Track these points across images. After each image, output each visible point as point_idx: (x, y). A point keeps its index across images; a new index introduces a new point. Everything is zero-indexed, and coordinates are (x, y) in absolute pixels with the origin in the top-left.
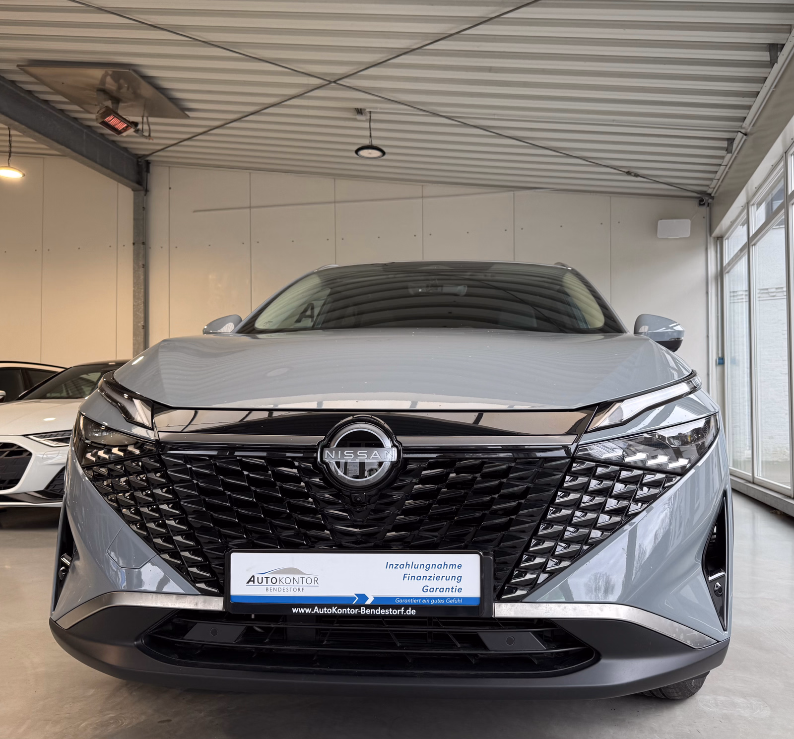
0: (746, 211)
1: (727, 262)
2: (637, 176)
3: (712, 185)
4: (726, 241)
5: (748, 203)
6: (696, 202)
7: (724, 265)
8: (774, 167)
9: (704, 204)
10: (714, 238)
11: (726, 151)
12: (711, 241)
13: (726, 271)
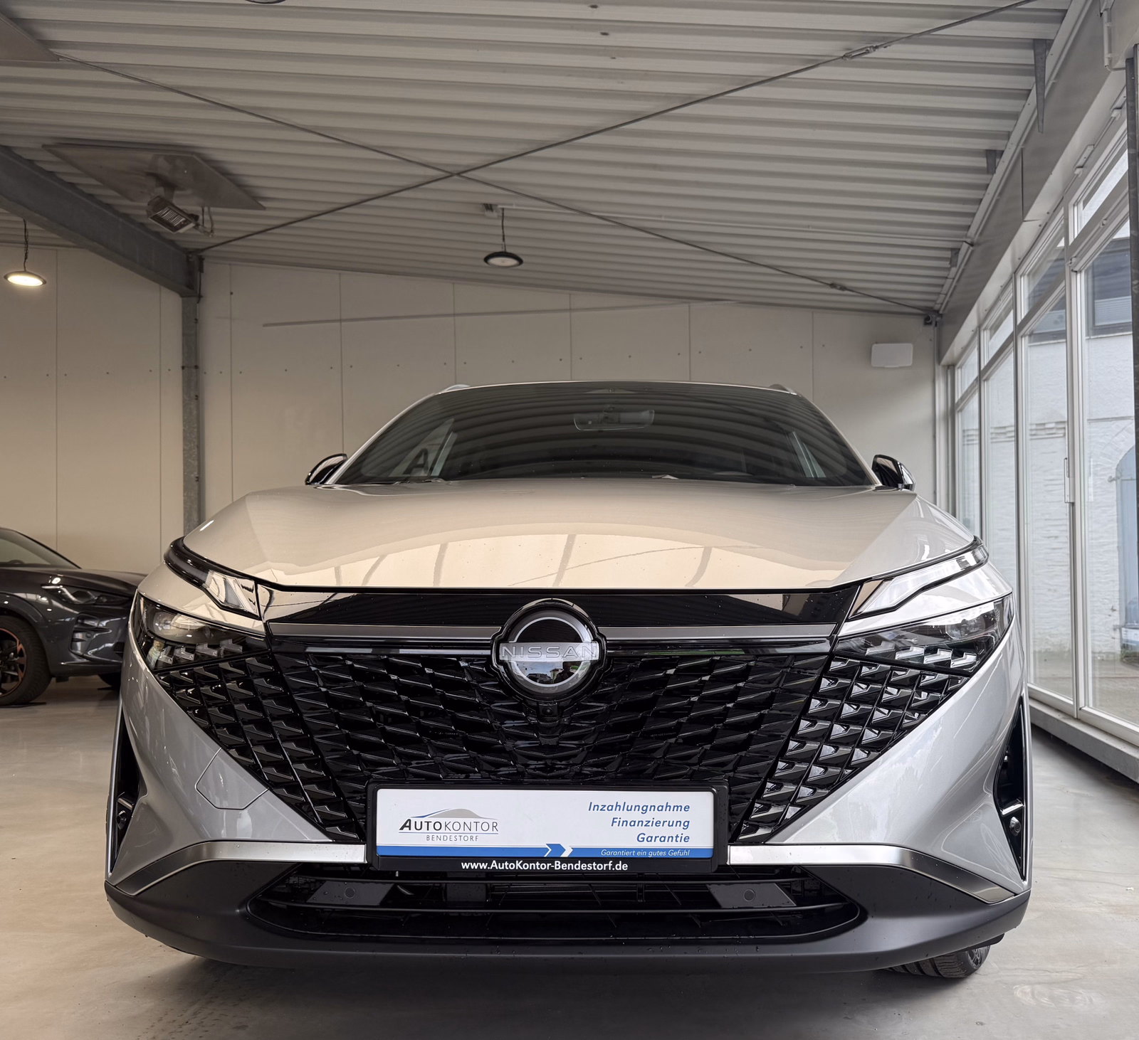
0: (977, 338)
1: (960, 396)
2: (843, 288)
3: (939, 302)
4: (959, 370)
5: (979, 327)
6: (921, 320)
7: (956, 401)
8: (1004, 288)
9: (930, 323)
10: (944, 366)
11: (951, 262)
12: (939, 370)
13: (959, 409)
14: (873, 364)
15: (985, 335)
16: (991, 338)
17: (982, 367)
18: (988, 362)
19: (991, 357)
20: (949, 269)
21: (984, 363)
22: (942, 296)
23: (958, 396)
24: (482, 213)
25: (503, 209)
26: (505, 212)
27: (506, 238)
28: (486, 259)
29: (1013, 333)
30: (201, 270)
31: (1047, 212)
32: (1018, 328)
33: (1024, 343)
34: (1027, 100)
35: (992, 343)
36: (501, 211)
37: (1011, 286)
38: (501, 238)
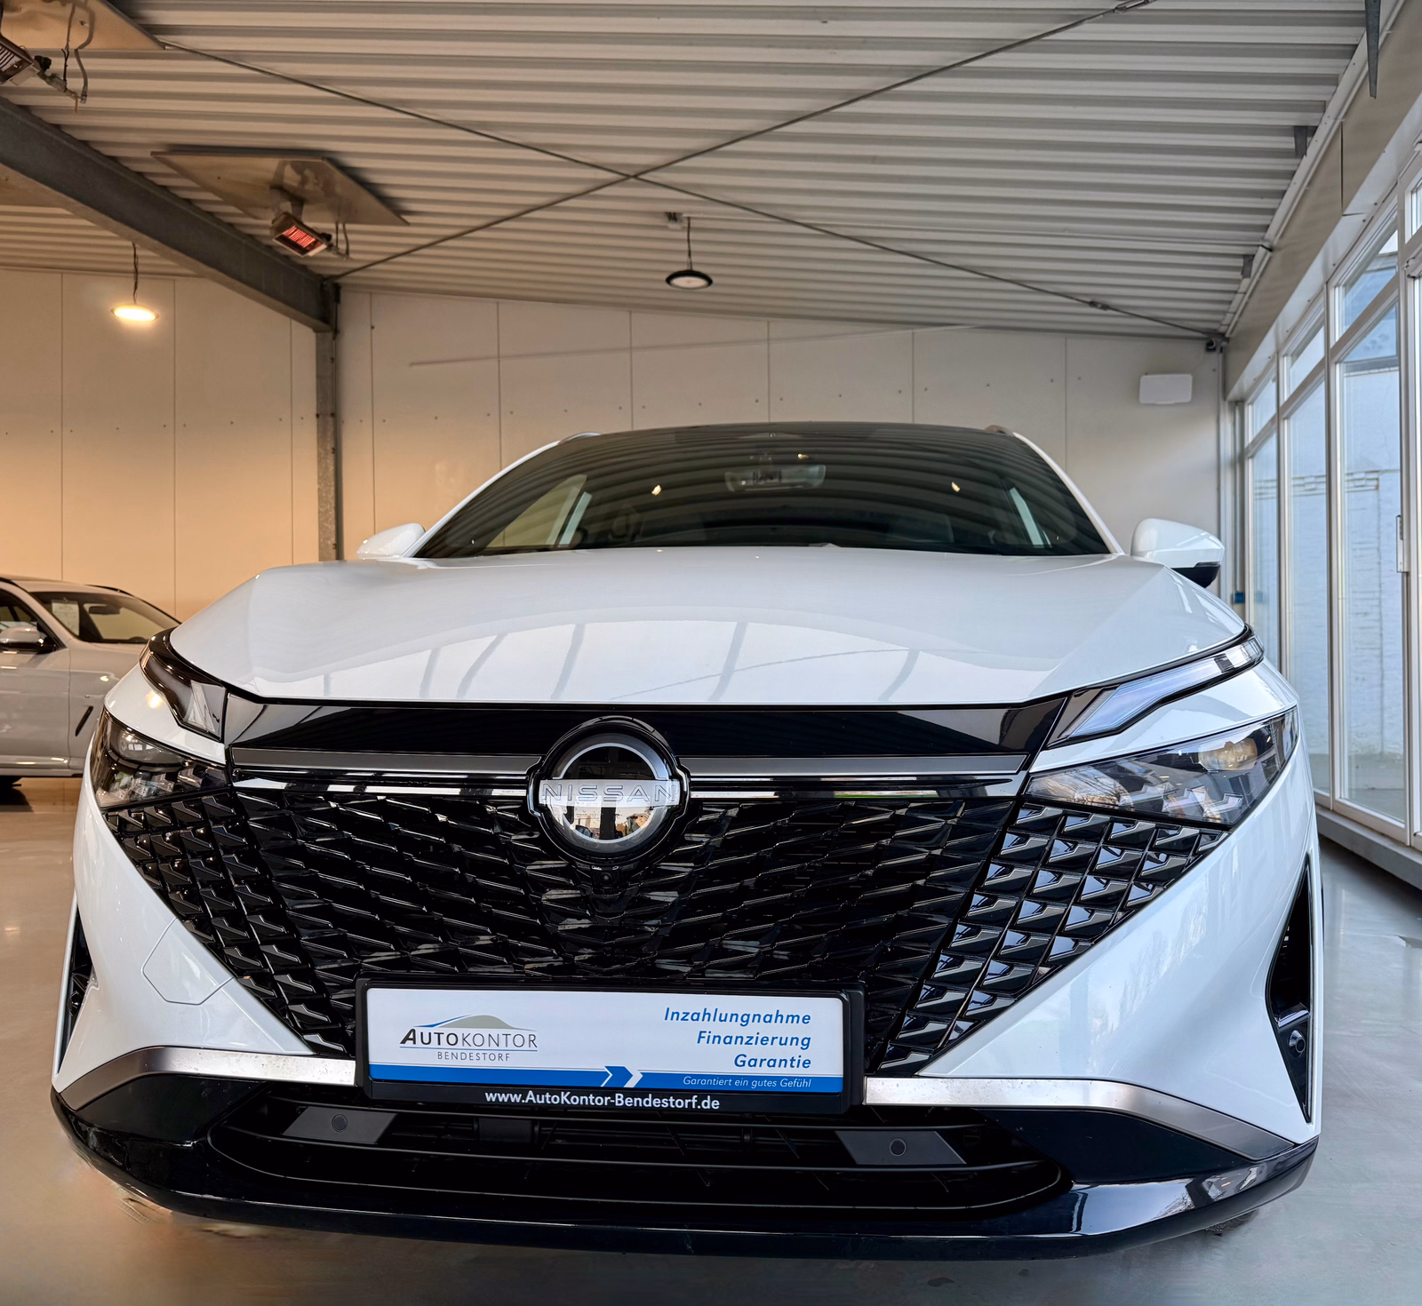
0: (1275, 365)
1: (1250, 441)
2: (1105, 307)
3: (1226, 322)
4: (1250, 407)
5: (1278, 352)
6: (1201, 346)
7: (1246, 445)
8: (1312, 303)
9: (1214, 349)
10: (1230, 402)
11: (1242, 273)
12: (1225, 408)
13: (1250, 455)
14: (1142, 400)
15: (1285, 362)
16: (1292, 364)
17: (1281, 403)
18: (1289, 396)
19: (1292, 391)
20: (1238, 282)
21: (1285, 396)
22: (1229, 316)
23: (1250, 437)
24: (664, 224)
25: (689, 219)
26: (692, 221)
27: (692, 254)
28: (669, 280)
29: (1324, 359)
30: (338, 300)
31: (1374, 202)
32: (1333, 354)
33: (1338, 371)
34: (1351, 58)
35: (1295, 372)
36: (686, 221)
37: (1322, 299)
38: (687, 253)
